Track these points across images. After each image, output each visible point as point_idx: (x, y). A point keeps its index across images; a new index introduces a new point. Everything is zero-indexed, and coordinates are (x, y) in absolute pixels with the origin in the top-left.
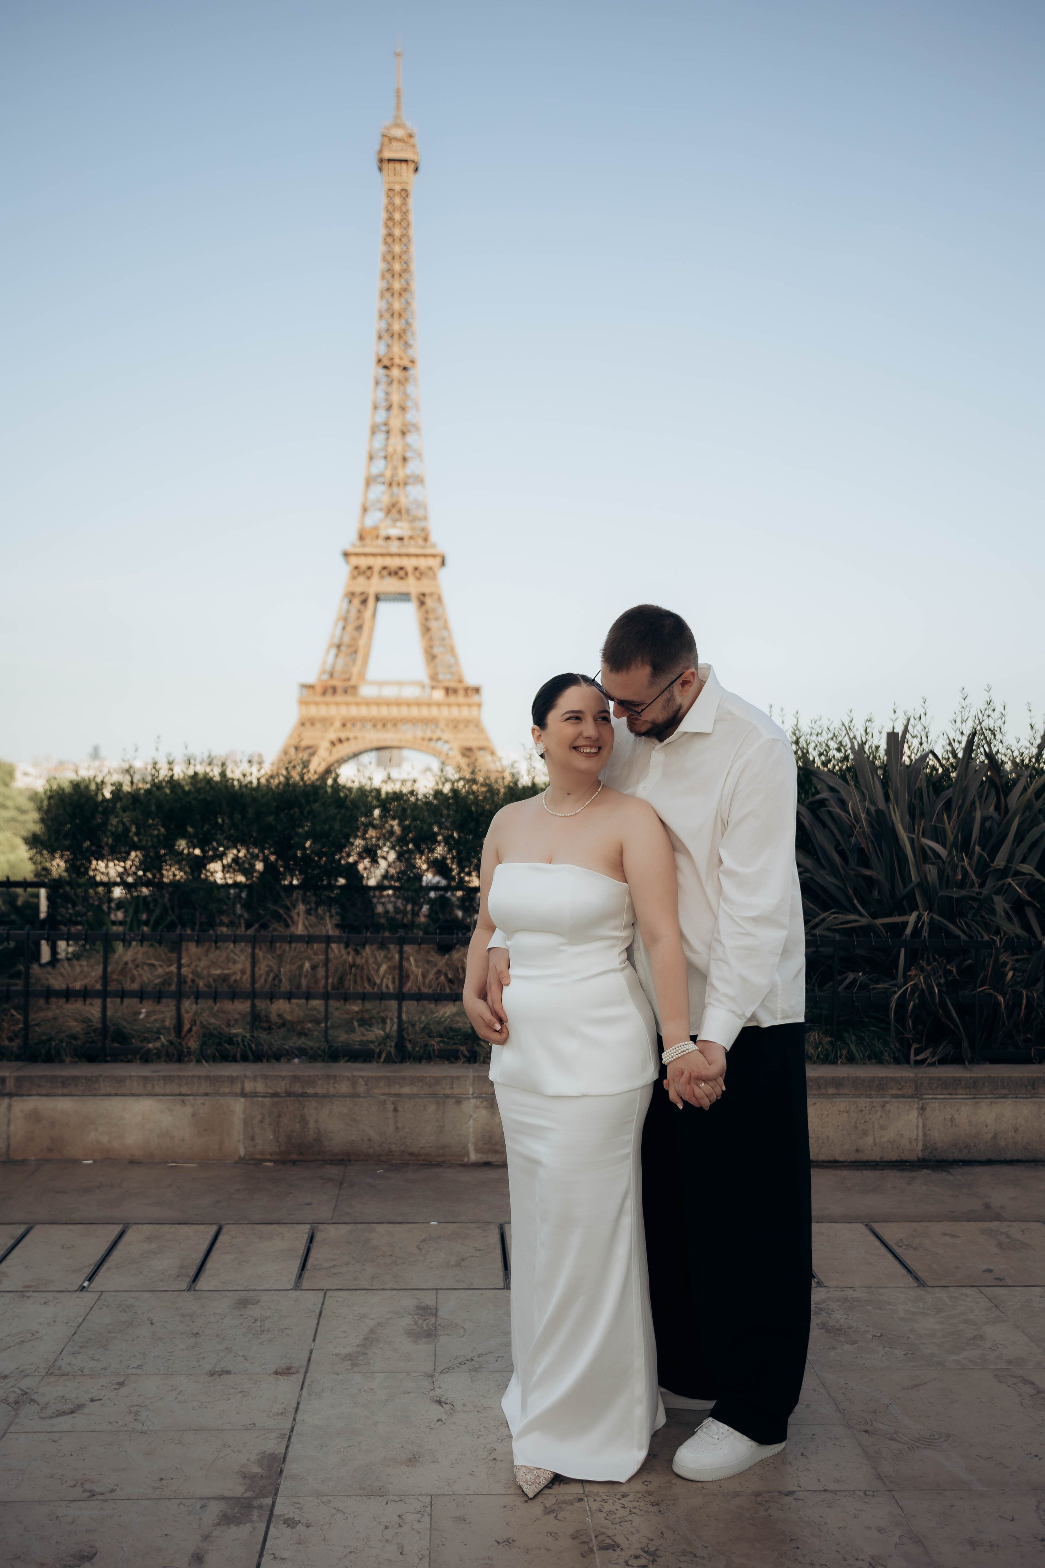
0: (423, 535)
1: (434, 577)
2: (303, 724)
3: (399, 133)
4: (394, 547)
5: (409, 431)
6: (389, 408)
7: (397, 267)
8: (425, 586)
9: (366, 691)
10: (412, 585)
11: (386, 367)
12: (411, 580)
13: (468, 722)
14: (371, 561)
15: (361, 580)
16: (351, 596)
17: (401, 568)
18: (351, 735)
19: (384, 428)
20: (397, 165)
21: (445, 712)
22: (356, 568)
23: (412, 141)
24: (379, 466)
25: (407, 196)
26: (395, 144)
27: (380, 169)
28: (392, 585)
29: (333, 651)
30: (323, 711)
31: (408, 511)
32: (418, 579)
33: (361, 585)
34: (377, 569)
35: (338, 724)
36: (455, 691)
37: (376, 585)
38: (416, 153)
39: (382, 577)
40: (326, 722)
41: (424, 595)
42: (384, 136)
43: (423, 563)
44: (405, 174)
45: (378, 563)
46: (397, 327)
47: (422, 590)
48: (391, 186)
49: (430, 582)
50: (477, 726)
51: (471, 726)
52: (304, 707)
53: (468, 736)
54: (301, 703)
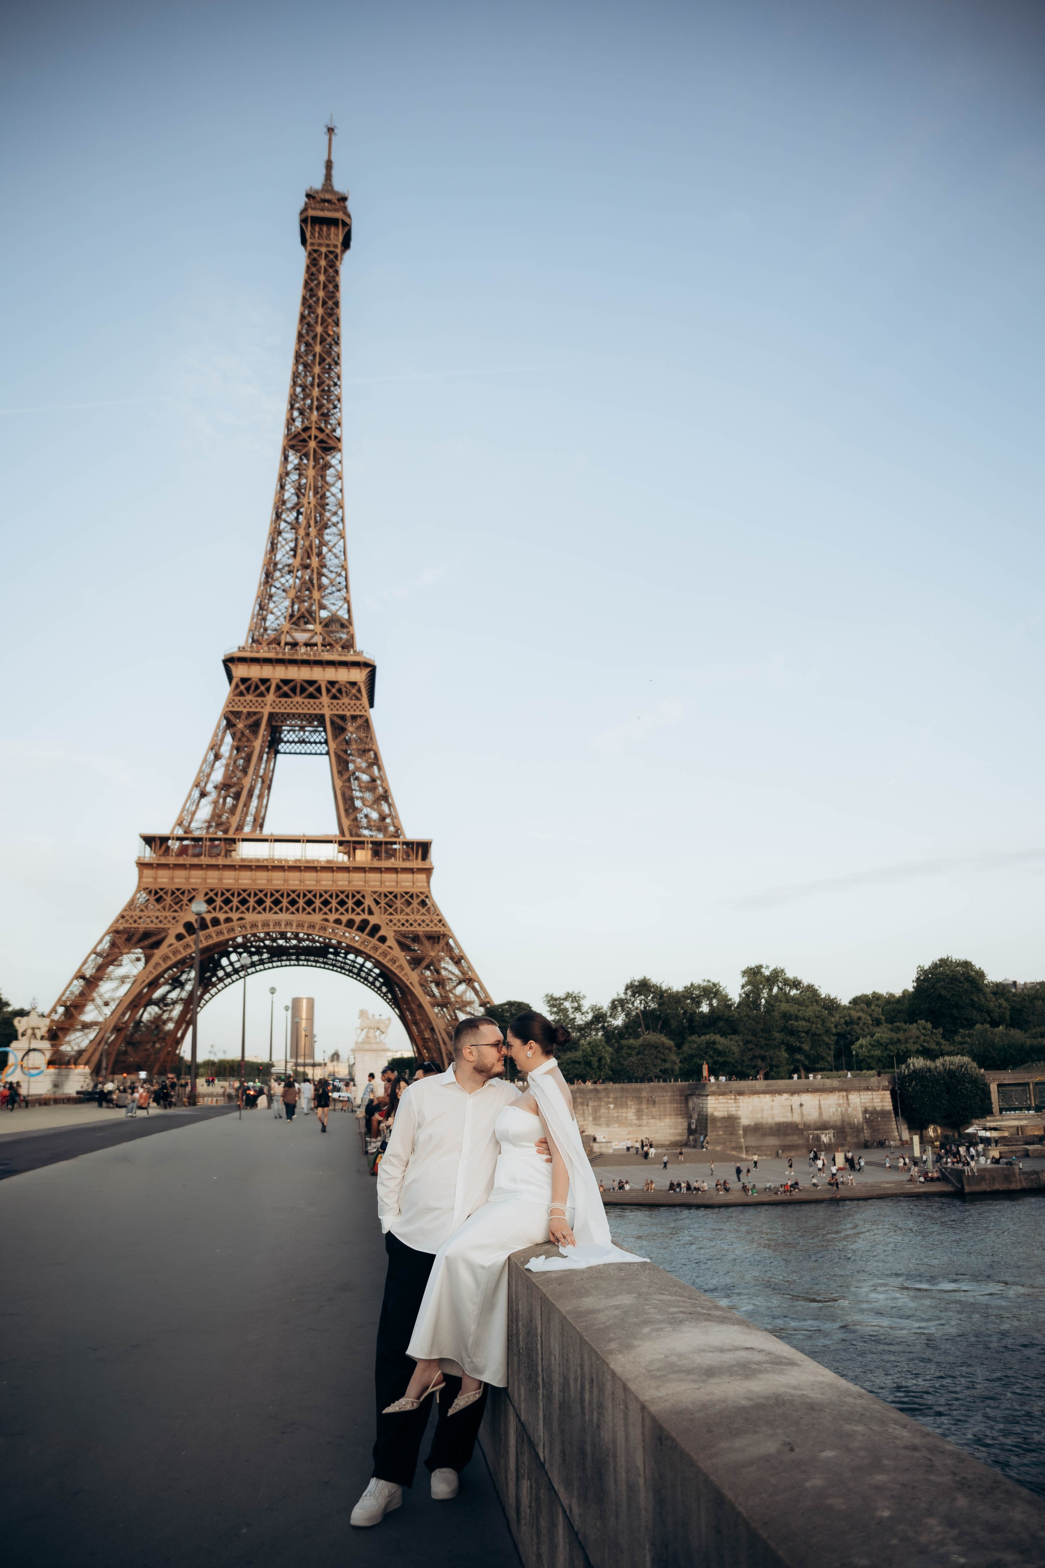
0: (344, 639)
1: (359, 694)
2: (144, 899)
3: (327, 196)
4: (299, 653)
7: (319, 329)
8: (346, 706)
9: (249, 850)
10: (326, 706)
11: (300, 442)
12: (325, 699)
13: (409, 898)
14: (267, 672)
15: (250, 697)
16: (232, 716)
17: (311, 683)
18: (222, 917)
20: (324, 226)
21: (374, 878)
22: (244, 680)
23: (343, 204)
26: (323, 205)
28: (296, 704)
30: (178, 878)
32: (336, 697)
33: (249, 703)
34: (274, 682)
35: (201, 899)
36: (389, 850)
37: (272, 702)
38: (347, 218)
39: (281, 694)
40: (183, 895)
41: (342, 718)
42: (311, 197)
43: (342, 675)
44: (333, 235)
45: (275, 674)
46: (316, 393)
47: (340, 712)
48: (316, 248)
49: (352, 702)
50: (423, 903)
51: (415, 903)
52: (147, 872)
53: (411, 918)
54: (142, 865)
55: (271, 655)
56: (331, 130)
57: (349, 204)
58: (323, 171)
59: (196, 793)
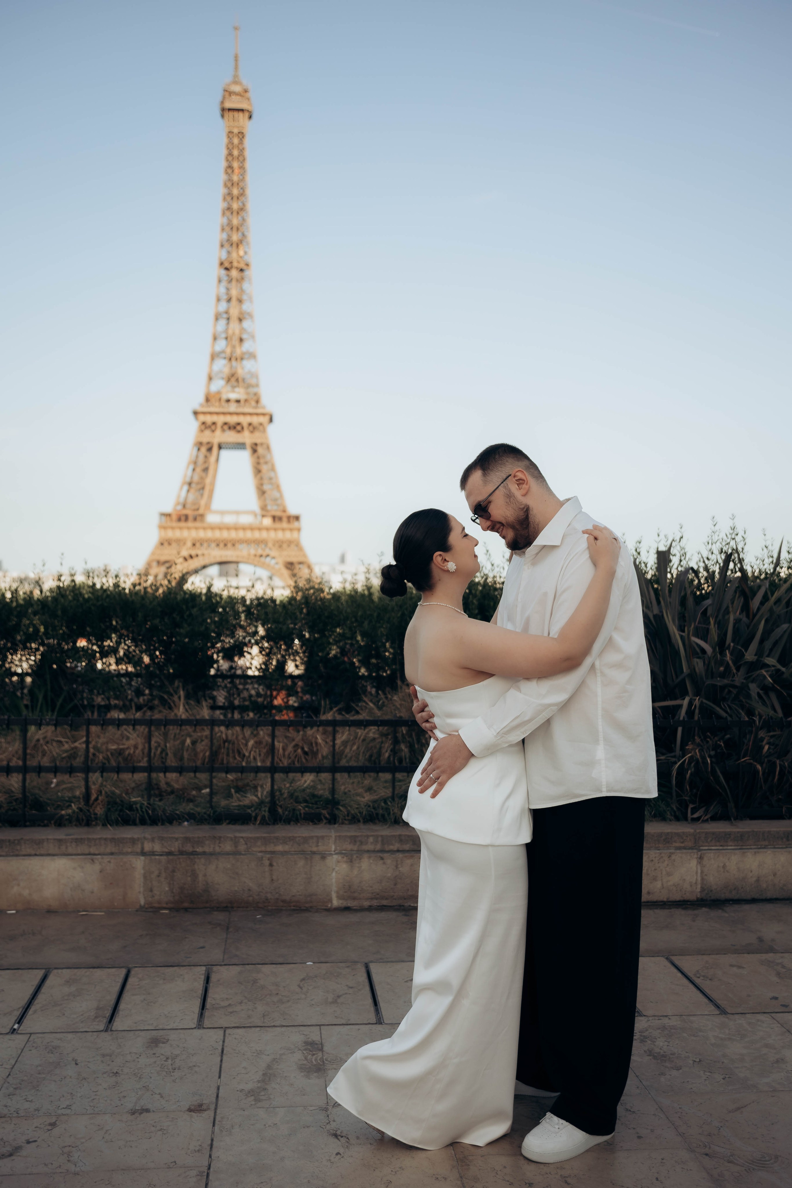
0: (255, 398)
1: (264, 431)
2: (162, 544)
3: (237, 88)
4: (233, 407)
5: (244, 318)
6: (229, 300)
7: (235, 192)
8: (256, 437)
9: (211, 519)
10: (247, 437)
11: (227, 269)
12: (246, 433)
13: (290, 543)
14: (215, 418)
15: (208, 433)
16: (199, 445)
17: (239, 424)
18: (199, 552)
19: (225, 316)
20: (236, 114)
21: (272, 534)
22: (204, 423)
23: (247, 95)
24: (221, 345)
25: (243, 137)
26: (233, 97)
27: (223, 116)
28: (231, 437)
29: (186, 488)
30: (178, 534)
31: (244, 380)
32: (252, 432)
33: (207, 436)
34: (219, 424)
35: (189, 544)
36: (280, 519)
37: (219, 437)
38: (250, 105)
39: (223, 431)
40: (180, 542)
41: (256, 444)
42: (225, 91)
43: (255, 420)
44: (241, 120)
45: (220, 419)
46: (235, 238)
47: (255, 441)
48: (230, 130)
49: (260, 435)
50: (297, 546)
51: (293, 546)
52: (162, 531)
53: (290, 553)
54: (160, 527)
55: (216, 410)
56: (236, 29)
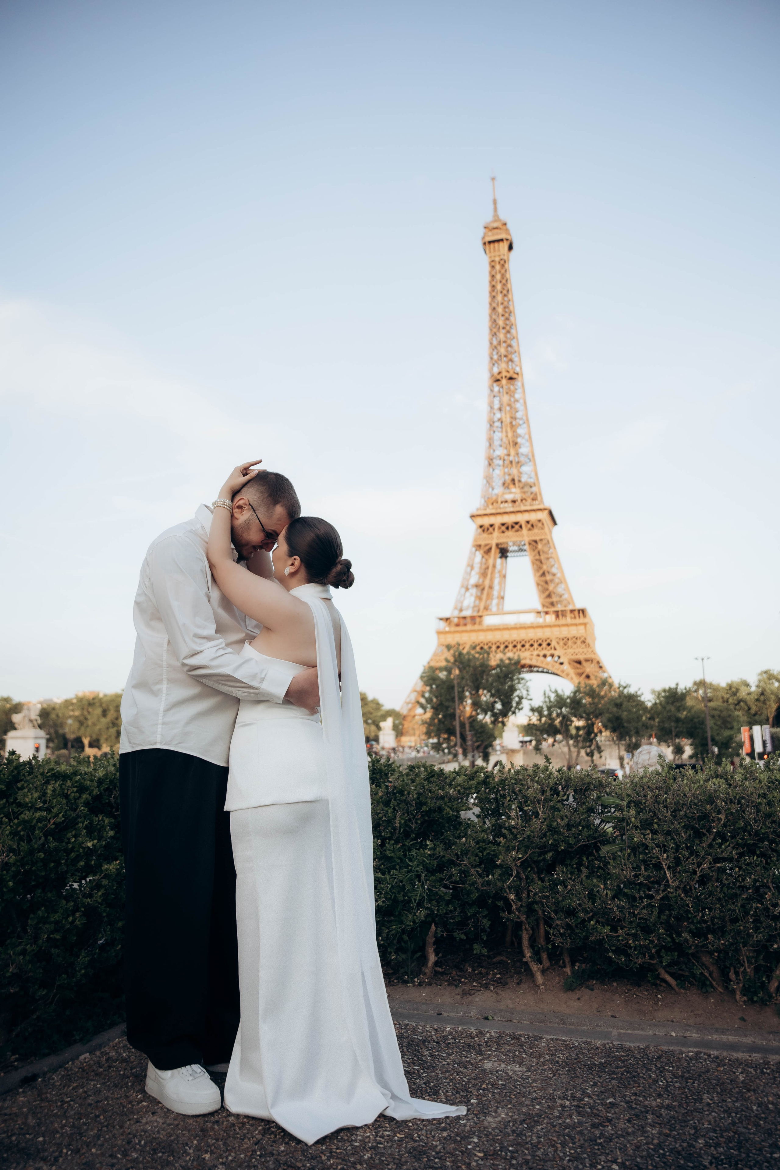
0: (533, 496)
2: (442, 650)
3: (495, 225)
4: (509, 507)
5: (518, 424)
6: (501, 409)
7: (501, 311)
8: (536, 534)
9: (489, 620)
10: (526, 536)
11: (497, 381)
12: (525, 531)
13: (576, 639)
14: (492, 520)
15: (485, 535)
16: (478, 546)
17: (516, 523)
19: (498, 423)
20: (496, 244)
21: (556, 630)
22: (481, 527)
23: (506, 227)
24: (496, 452)
25: (506, 265)
26: (494, 231)
27: (486, 251)
28: (510, 539)
30: (457, 638)
31: (520, 481)
32: (530, 530)
33: (485, 538)
34: (497, 525)
36: (564, 614)
37: (496, 538)
38: (509, 234)
39: (502, 532)
41: (536, 542)
42: (485, 228)
43: (533, 517)
45: (497, 520)
46: (503, 350)
47: (534, 538)
48: (493, 259)
49: (540, 531)
50: (584, 642)
51: (579, 642)
52: (442, 636)
53: (577, 651)
54: (439, 633)
55: (493, 511)
56: (493, 179)
57: (509, 226)
58: (492, 206)
59: (463, 590)
